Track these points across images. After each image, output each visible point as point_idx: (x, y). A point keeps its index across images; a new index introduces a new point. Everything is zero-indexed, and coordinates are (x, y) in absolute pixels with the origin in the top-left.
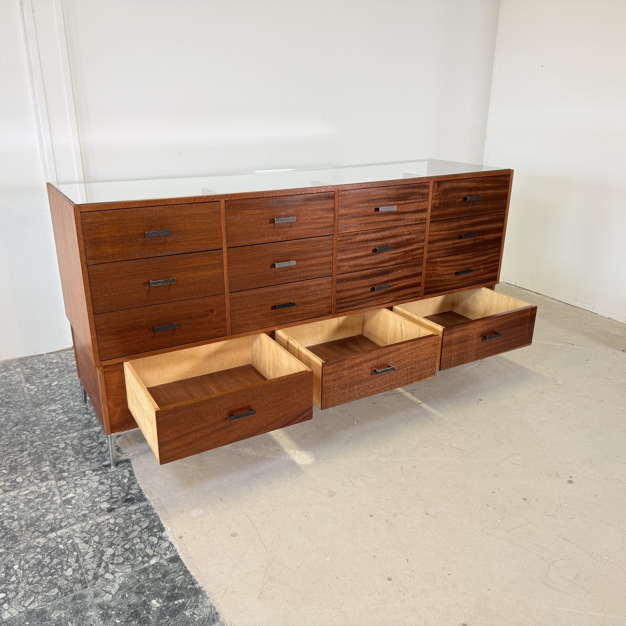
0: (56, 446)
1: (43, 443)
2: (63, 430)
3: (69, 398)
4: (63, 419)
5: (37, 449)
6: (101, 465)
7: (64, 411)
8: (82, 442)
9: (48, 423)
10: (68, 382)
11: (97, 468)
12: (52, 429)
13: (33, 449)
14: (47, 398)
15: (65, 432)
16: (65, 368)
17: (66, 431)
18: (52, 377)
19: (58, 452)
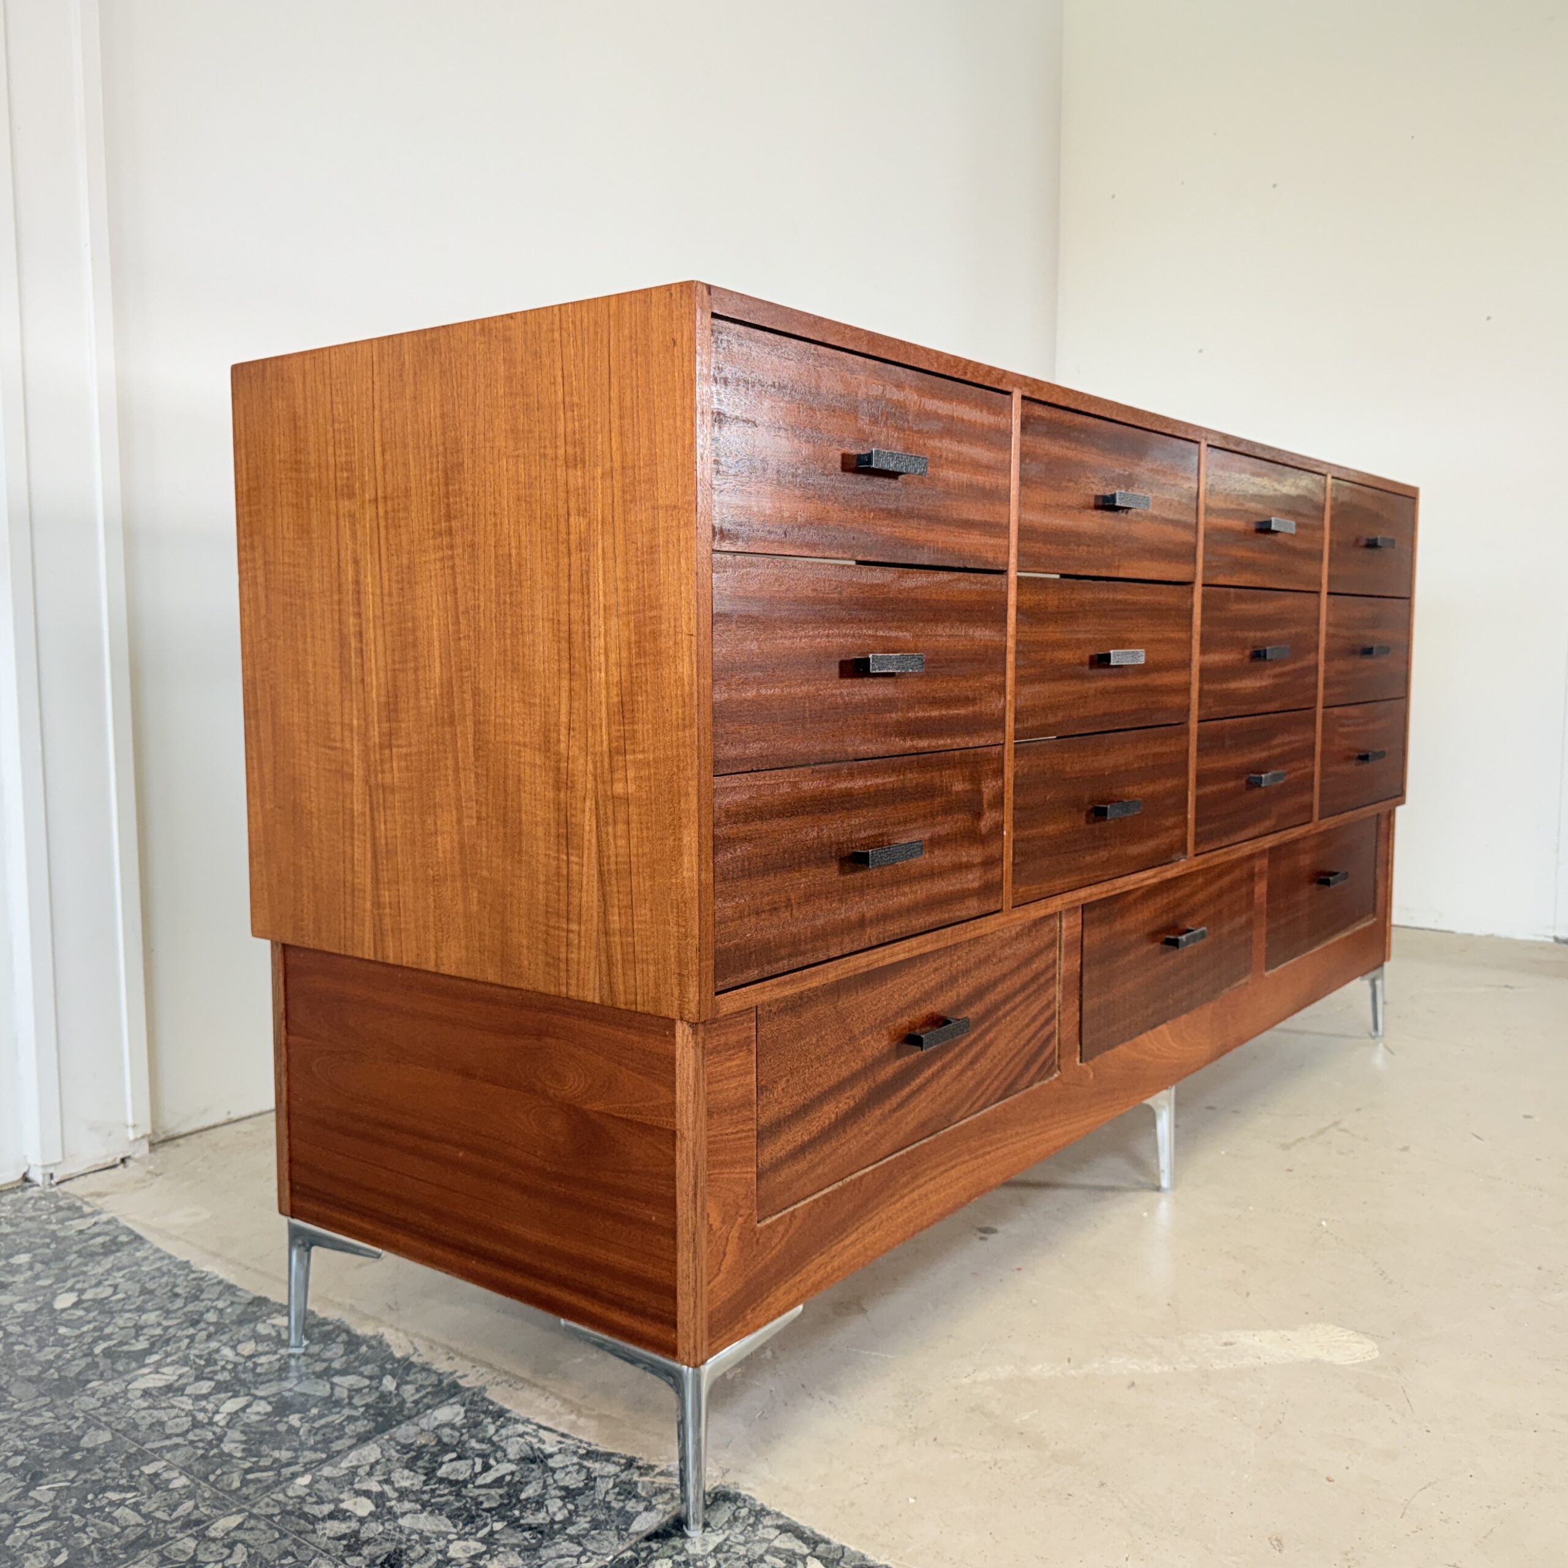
0: (331, 1516)
1: (251, 1516)
2: (295, 1450)
3: (192, 1338)
4: (248, 1410)
5: (248, 1546)
6: (635, 1538)
7: (218, 1382)
8: (441, 1473)
9: (191, 1436)
10: (121, 1287)
11: (629, 1554)
12: (239, 1455)
13: (226, 1552)
14: (85, 1355)
15: (309, 1456)
16: (53, 1246)
17: (313, 1449)
18: (26, 1282)
19: (364, 1535)
